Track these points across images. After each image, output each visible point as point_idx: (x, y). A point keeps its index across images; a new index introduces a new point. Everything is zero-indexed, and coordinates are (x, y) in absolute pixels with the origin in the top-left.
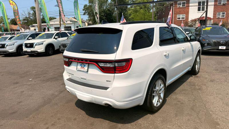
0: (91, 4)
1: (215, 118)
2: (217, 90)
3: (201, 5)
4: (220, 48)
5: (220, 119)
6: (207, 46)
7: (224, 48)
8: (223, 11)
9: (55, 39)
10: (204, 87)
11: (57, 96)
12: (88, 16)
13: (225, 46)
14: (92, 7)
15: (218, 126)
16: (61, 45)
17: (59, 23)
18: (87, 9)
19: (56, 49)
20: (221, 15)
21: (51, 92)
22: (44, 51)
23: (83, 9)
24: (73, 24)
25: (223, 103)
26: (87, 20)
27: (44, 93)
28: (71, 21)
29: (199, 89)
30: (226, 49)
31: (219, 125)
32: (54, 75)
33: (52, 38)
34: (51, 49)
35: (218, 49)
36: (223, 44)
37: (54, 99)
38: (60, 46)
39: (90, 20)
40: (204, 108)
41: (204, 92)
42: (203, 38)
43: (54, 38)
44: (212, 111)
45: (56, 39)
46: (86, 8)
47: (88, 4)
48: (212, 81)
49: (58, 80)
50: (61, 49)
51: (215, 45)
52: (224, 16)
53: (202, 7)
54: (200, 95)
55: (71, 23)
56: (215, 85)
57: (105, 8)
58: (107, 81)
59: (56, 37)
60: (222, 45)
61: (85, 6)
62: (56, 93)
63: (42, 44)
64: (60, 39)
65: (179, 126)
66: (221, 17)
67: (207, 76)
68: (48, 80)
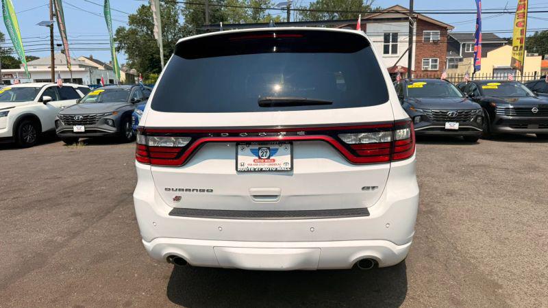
0: (134, 28)
1: (487, 273)
2: (467, 211)
3: (391, 40)
4: (448, 126)
5: (497, 275)
6: (420, 122)
7: (456, 126)
8: (434, 57)
9: (42, 104)
10: (438, 208)
11: (61, 245)
12: (127, 56)
13: (457, 122)
14: (137, 34)
15: (500, 291)
16: (61, 118)
17: (50, 69)
18: (124, 37)
19: (44, 130)
20: (430, 64)
21: (42, 236)
22: (11, 135)
23: (115, 37)
24: (88, 74)
25: (491, 238)
26: (123, 65)
27: (20, 240)
28: (81, 66)
29: (430, 212)
30: (460, 129)
31: (501, 287)
32: (47, 192)
33: (33, 100)
34: (30, 128)
35: (444, 129)
36: (455, 118)
37: (53, 255)
38: (56, 121)
39: (131, 66)
40: (455, 251)
41: (442, 218)
42: (410, 104)
43: (41, 100)
44: (474, 258)
45: (45, 102)
46: (122, 37)
47: (127, 28)
48: (450, 194)
49: (58, 205)
50: (59, 128)
51: (437, 121)
52: (435, 66)
53: (392, 45)
54: (436, 224)
55: (83, 69)
56: (460, 202)
57: (170, 36)
58: (363, 188)
59: (45, 98)
60: (452, 120)
61: (120, 31)
62: (59, 239)
63: (6, 114)
64: (58, 104)
65: (413, 298)
66: (430, 69)
67: (436, 184)
68: (28, 206)
